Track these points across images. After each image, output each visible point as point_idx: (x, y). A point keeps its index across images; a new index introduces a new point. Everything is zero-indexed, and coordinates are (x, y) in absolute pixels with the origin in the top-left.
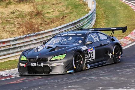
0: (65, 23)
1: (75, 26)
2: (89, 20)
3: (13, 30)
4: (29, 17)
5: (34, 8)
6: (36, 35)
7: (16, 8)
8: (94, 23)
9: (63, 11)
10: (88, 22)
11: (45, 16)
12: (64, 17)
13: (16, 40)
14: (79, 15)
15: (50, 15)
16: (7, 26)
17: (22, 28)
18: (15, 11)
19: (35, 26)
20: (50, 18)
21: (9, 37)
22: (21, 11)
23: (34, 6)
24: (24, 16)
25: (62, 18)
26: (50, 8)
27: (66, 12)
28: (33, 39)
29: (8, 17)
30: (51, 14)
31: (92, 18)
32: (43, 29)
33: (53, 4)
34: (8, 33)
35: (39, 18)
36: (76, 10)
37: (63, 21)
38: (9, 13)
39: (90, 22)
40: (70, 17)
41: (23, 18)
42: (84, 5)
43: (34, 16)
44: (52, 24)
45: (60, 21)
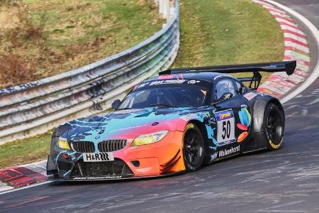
0: (102, 57)
1: (127, 62)
2: (163, 48)
4: (10, 44)
5: (21, 21)
6: (28, 90)
8: (175, 54)
9: (96, 27)
10: (161, 53)
11: (49, 40)
12: (100, 41)
14: (136, 35)
15: (63, 37)
19: (26, 66)
20: (64, 44)
23: (20, 15)
25: (93, 45)
26: (62, 20)
27: (102, 27)
28: (20, 100)
30: (66, 33)
31: (170, 41)
32: (46, 74)
33: (70, 9)
35: (35, 44)
36: (129, 22)
37: (96, 52)
39: (166, 52)
40: (115, 42)
42: (149, 9)
43: (20, 42)
44: (68, 61)
45: (90, 53)
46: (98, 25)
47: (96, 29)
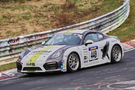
0: (98, 15)
1: (110, 17)
2: (123, 12)
3: (47, 23)
4: (62, 10)
5: (66, 1)
7: (49, 2)
8: (128, 15)
9: (96, 3)
10: (123, 14)
11: (78, 9)
12: (97, 9)
13: (53, 33)
14: (112, 7)
15: (83, 8)
16: (40, 19)
17: (56, 21)
18: (48, 4)
19: (69, 19)
20: (83, 10)
21: (43, 30)
22: (54, 5)
24: (57, 9)
25: (95, 11)
26: (82, 1)
29: (41, 10)
30: (84, 6)
31: (126, 9)
34: (42, 26)
35: (72, 10)
36: (109, 2)
37: (96, 13)
38: (42, 6)
39: (125, 13)
40: (104, 10)
41: (56, 11)
43: (67, 9)
44: (85, 17)
45: (94, 14)
46: (97, 3)
47: (96, 4)
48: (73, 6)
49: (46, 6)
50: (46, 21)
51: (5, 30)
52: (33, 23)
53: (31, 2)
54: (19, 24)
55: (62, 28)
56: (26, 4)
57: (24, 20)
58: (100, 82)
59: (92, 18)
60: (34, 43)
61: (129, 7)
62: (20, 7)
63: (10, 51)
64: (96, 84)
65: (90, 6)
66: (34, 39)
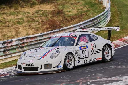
0: (83, 20)
1: (93, 22)
2: (105, 17)
3: (38, 27)
4: (52, 16)
5: (55, 8)
6: (60, 31)
7: (40, 8)
8: (109, 19)
10: (104, 19)
11: (65, 15)
12: (82, 15)
13: (42, 36)
14: (95, 13)
15: (70, 13)
16: (32, 24)
17: (46, 25)
18: (39, 10)
19: (57, 23)
20: (70, 16)
21: (34, 33)
22: (45, 11)
23: (55, 6)
24: (47, 15)
25: (80, 16)
26: (69, 7)
29: (33, 15)
31: (107, 15)
32: (64, 26)
33: (72, 4)
34: (33, 30)
35: (60, 16)
36: (93, 8)
37: (82, 18)
38: (34, 12)
39: (106, 18)
40: (88, 15)
41: (46, 16)
42: (99, 4)
43: (55, 15)
44: (72, 21)
46: (82, 9)
47: (81, 11)
48: (61, 12)
49: (38, 12)
50: (38, 25)
51: (1, 34)
52: (26, 27)
53: (24, 8)
54: (14, 28)
55: (50, 32)
56: (20, 10)
57: (18, 25)
58: (82, 79)
59: (78, 23)
60: (26, 45)
61: (110, 12)
62: (15, 13)
63: (4, 52)
64: (79, 81)
65: (76, 12)
66: (25, 41)
